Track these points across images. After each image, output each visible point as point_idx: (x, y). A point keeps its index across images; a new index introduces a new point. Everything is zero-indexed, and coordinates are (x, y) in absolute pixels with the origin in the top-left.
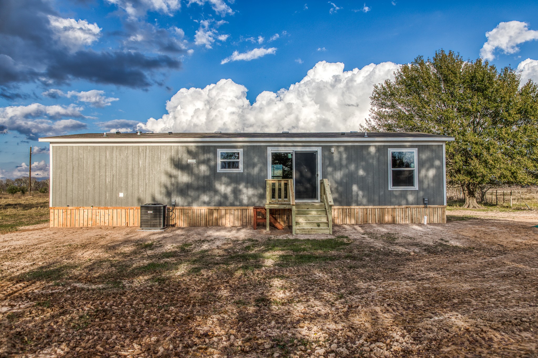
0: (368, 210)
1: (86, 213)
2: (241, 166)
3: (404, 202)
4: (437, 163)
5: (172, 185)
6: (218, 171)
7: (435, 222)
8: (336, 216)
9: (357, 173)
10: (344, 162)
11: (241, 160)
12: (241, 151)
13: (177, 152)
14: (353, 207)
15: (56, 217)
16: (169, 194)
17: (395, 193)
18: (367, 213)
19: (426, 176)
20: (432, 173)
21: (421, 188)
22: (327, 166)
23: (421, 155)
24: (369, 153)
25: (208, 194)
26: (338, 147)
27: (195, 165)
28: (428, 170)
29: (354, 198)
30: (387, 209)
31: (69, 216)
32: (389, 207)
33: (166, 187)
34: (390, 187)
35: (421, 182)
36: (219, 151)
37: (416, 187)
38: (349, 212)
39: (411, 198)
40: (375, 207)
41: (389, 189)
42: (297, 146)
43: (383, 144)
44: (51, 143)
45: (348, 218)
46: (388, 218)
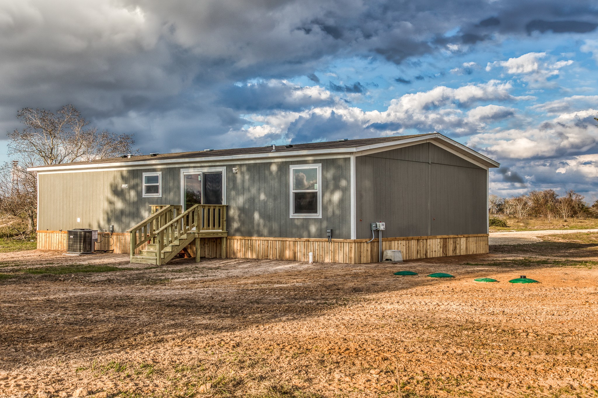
0: (270, 242)
1: (58, 237)
2: (160, 190)
3: (305, 234)
4: (343, 183)
5: (112, 211)
6: (143, 197)
7: (340, 262)
8: (239, 248)
9: (259, 196)
10: (247, 184)
11: (160, 184)
12: (159, 174)
13: (115, 178)
14: (254, 238)
15: (41, 240)
16: (109, 221)
17: (296, 222)
18: (268, 246)
19: (330, 201)
20: (337, 196)
21: (325, 217)
22: (231, 190)
23: (325, 173)
24: (271, 173)
25: (136, 220)
26: (241, 165)
27: (127, 191)
28: (332, 192)
29: (256, 228)
30: (288, 242)
31: (48, 240)
32: (290, 239)
33: (107, 214)
34: (292, 215)
35: (325, 209)
36: (145, 175)
37: (319, 215)
38: (251, 243)
39: (313, 229)
40: (276, 239)
41: (291, 217)
42: (205, 167)
43: (284, 160)
44: (38, 171)
45: (250, 251)
46: (288, 254)
